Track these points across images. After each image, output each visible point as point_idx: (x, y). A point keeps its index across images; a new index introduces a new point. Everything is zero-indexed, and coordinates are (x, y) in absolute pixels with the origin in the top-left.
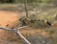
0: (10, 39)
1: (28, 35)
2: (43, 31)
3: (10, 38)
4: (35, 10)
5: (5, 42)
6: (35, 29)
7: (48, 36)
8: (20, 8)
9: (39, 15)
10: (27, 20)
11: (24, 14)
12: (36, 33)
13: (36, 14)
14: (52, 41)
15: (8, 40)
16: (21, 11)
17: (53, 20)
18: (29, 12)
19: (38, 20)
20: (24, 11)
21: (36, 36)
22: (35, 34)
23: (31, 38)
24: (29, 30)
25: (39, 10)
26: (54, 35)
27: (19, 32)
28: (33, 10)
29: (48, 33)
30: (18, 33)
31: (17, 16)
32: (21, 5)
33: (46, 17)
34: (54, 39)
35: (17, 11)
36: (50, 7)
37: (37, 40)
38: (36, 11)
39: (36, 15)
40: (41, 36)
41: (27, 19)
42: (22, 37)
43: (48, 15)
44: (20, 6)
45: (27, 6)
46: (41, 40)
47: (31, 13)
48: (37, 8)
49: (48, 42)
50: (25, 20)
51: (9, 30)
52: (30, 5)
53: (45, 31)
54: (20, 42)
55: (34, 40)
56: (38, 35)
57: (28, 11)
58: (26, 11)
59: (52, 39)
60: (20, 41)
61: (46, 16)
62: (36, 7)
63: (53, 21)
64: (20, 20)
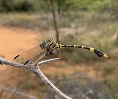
0: (22, 86)
1: (60, 78)
2: (91, 68)
3: (22, 83)
4: (73, 25)
5: (13, 91)
6: (73, 65)
7: (101, 79)
8: (44, 23)
9: (83, 36)
10: (55, 47)
11: (52, 34)
12: (76, 72)
13: (76, 34)
14: (108, 90)
15: (18, 86)
16: (46, 29)
17: (110, 46)
18: (61, 30)
19: (76, 47)
20: (52, 28)
21: (75, 78)
22: (73, 75)
23: (65, 82)
24: (62, 66)
25: (83, 25)
26: (111, 78)
27: (39, 71)
28: (69, 27)
29: (100, 73)
30: (38, 73)
31: (36, 39)
32: (45, 15)
33: (96, 41)
34: (112, 86)
35: (37, 29)
36: (104, 21)
37: (78, 86)
38: (77, 27)
39: (75, 36)
40: (85, 79)
41: (55, 45)
42: (45, 80)
43: (100, 37)
44: (44, 19)
45: (57, 18)
46: (87, 88)
47: (66, 32)
48: (79, 22)
49: (101, 91)
50: (52, 46)
51: (20, 67)
52: (64, 16)
53: (95, 69)
54: (44, 92)
55: (72, 87)
56: (79, 78)
57: (60, 27)
58: (56, 28)
59: (109, 86)
60: (43, 88)
61: (97, 39)
62: (76, 21)
63: (110, 49)
64: (42, 46)
